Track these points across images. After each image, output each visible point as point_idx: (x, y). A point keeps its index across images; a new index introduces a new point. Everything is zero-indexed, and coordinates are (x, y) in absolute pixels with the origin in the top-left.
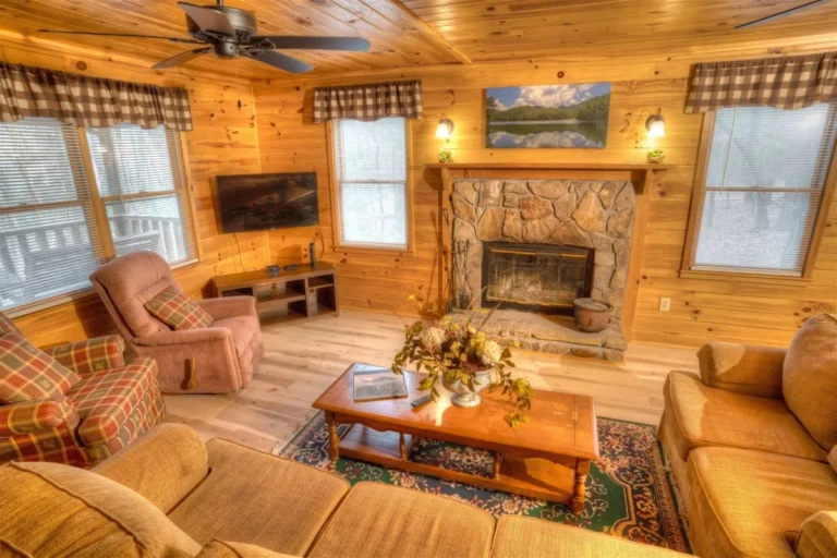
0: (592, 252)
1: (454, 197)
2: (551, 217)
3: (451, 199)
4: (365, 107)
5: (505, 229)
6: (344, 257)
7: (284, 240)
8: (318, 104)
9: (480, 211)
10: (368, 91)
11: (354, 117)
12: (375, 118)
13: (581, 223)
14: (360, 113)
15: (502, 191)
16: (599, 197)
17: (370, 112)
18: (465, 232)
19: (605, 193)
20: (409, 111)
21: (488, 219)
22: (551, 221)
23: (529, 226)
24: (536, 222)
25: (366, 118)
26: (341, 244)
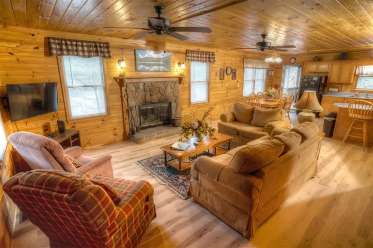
0: (170, 104)
1: (127, 90)
2: (159, 94)
3: (126, 90)
4: (83, 51)
5: (146, 99)
6: (74, 125)
7: (27, 124)
8: (54, 46)
9: (137, 94)
10: (85, 44)
11: (78, 55)
12: (89, 56)
13: (167, 94)
14: (81, 53)
15: (144, 86)
16: (171, 86)
17: (86, 54)
18: (132, 103)
19: (172, 85)
20: (107, 55)
21: (140, 97)
22: (159, 95)
23: (153, 97)
24: (155, 96)
25: (84, 56)
26: (72, 118)
